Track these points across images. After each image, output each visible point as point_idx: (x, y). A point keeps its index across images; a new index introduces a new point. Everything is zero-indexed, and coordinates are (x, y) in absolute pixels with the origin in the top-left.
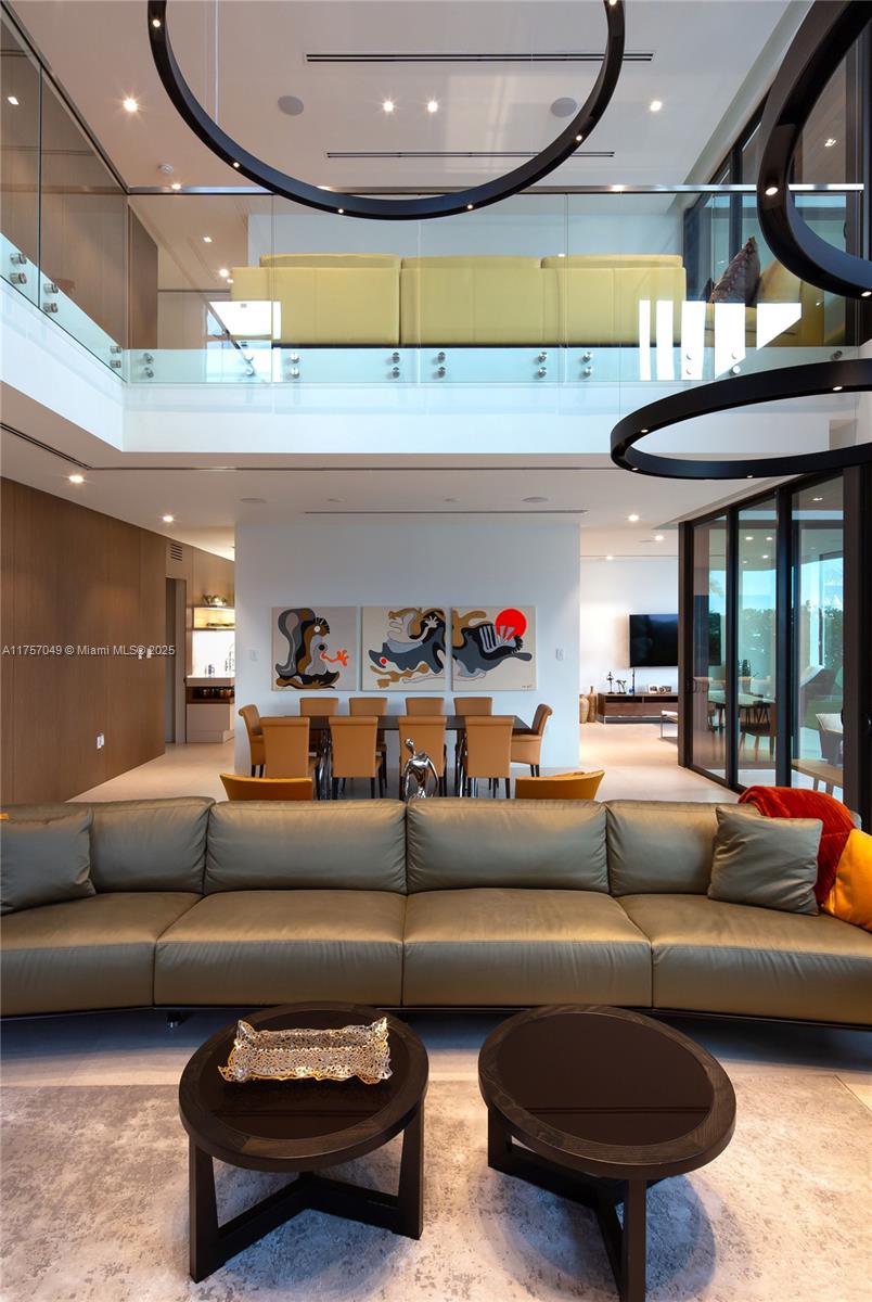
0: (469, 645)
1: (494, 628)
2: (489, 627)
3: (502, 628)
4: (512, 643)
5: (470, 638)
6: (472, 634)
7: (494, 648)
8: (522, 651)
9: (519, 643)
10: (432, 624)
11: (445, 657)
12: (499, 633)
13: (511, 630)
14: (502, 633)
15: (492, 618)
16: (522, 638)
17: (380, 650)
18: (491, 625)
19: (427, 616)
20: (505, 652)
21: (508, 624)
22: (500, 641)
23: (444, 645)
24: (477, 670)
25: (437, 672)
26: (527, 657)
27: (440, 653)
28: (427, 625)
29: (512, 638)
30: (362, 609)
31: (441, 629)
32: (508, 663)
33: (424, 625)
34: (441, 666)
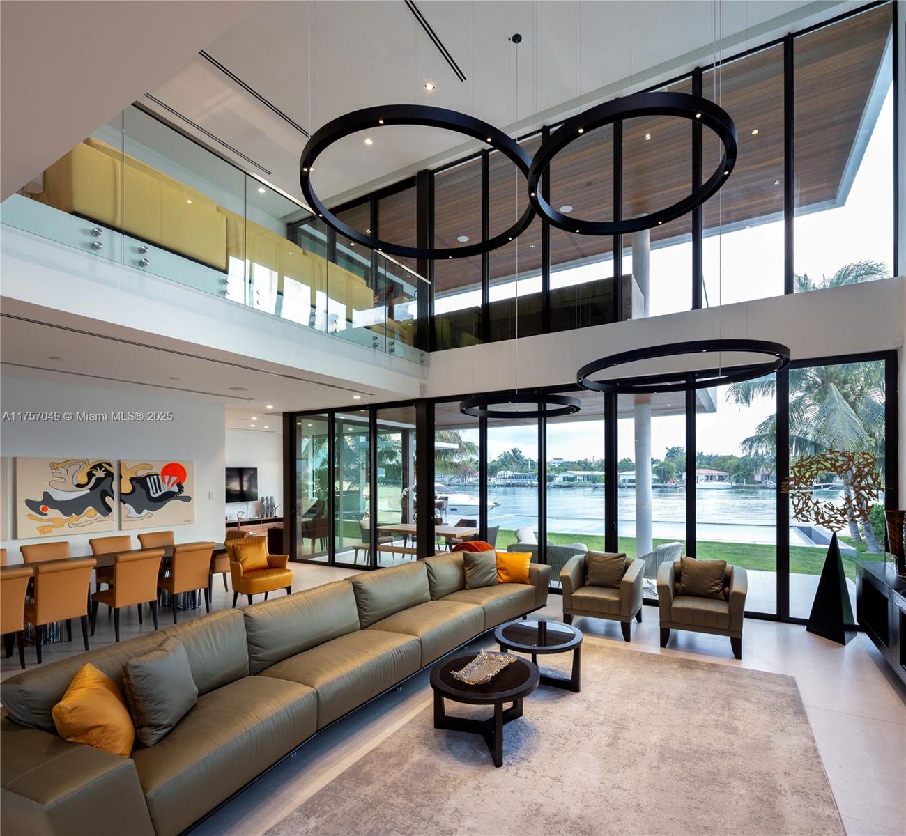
0: (137, 491)
1: (160, 477)
2: (155, 477)
3: (167, 478)
4: (175, 489)
5: (138, 486)
6: (140, 483)
7: (160, 493)
8: (183, 494)
9: (181, 488)
10: (100, 474)
11: (113, 503)
12: (164, 481)
13: (174, 479)
14: (167, 480)
15: (158, 470)
16: (183, 485)
17: (40, 498)
18: (157, 475)
19: (95, 467)
20: (168, 496)
21: (172, 475)
22: (165, 488)
23: (113, 492)
24: (145, 512)
25: (105, 515)
26: (187, 499)
27: (108, 499)
28: (95, 475)
29: (175, 486)
30: (15, 460)
31: (110, 478)
32: (171, 504)
33: (90, 475)
34: (109, 510)
